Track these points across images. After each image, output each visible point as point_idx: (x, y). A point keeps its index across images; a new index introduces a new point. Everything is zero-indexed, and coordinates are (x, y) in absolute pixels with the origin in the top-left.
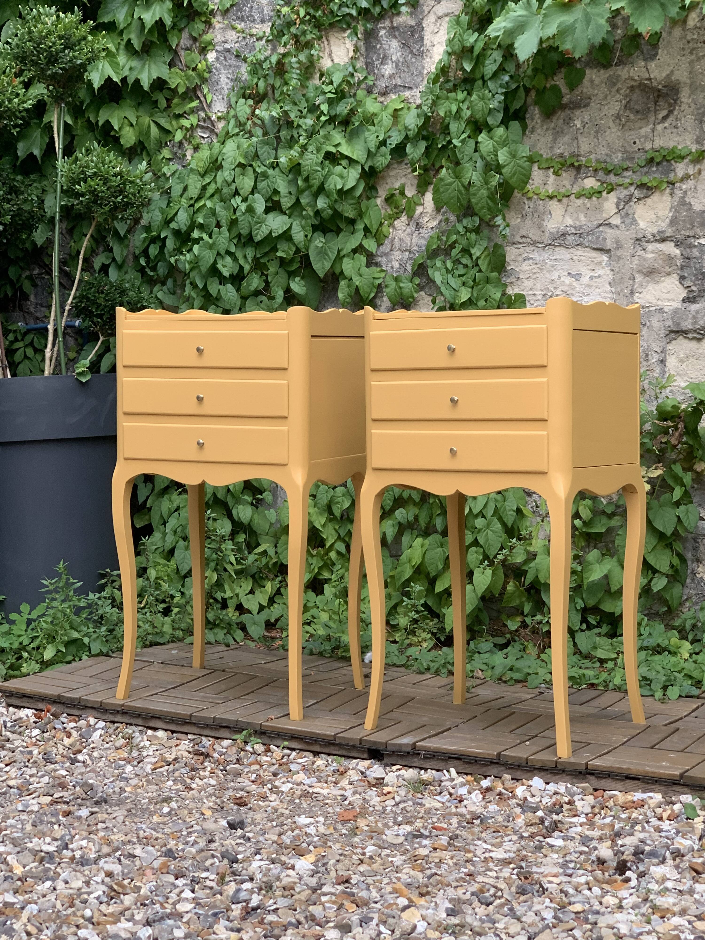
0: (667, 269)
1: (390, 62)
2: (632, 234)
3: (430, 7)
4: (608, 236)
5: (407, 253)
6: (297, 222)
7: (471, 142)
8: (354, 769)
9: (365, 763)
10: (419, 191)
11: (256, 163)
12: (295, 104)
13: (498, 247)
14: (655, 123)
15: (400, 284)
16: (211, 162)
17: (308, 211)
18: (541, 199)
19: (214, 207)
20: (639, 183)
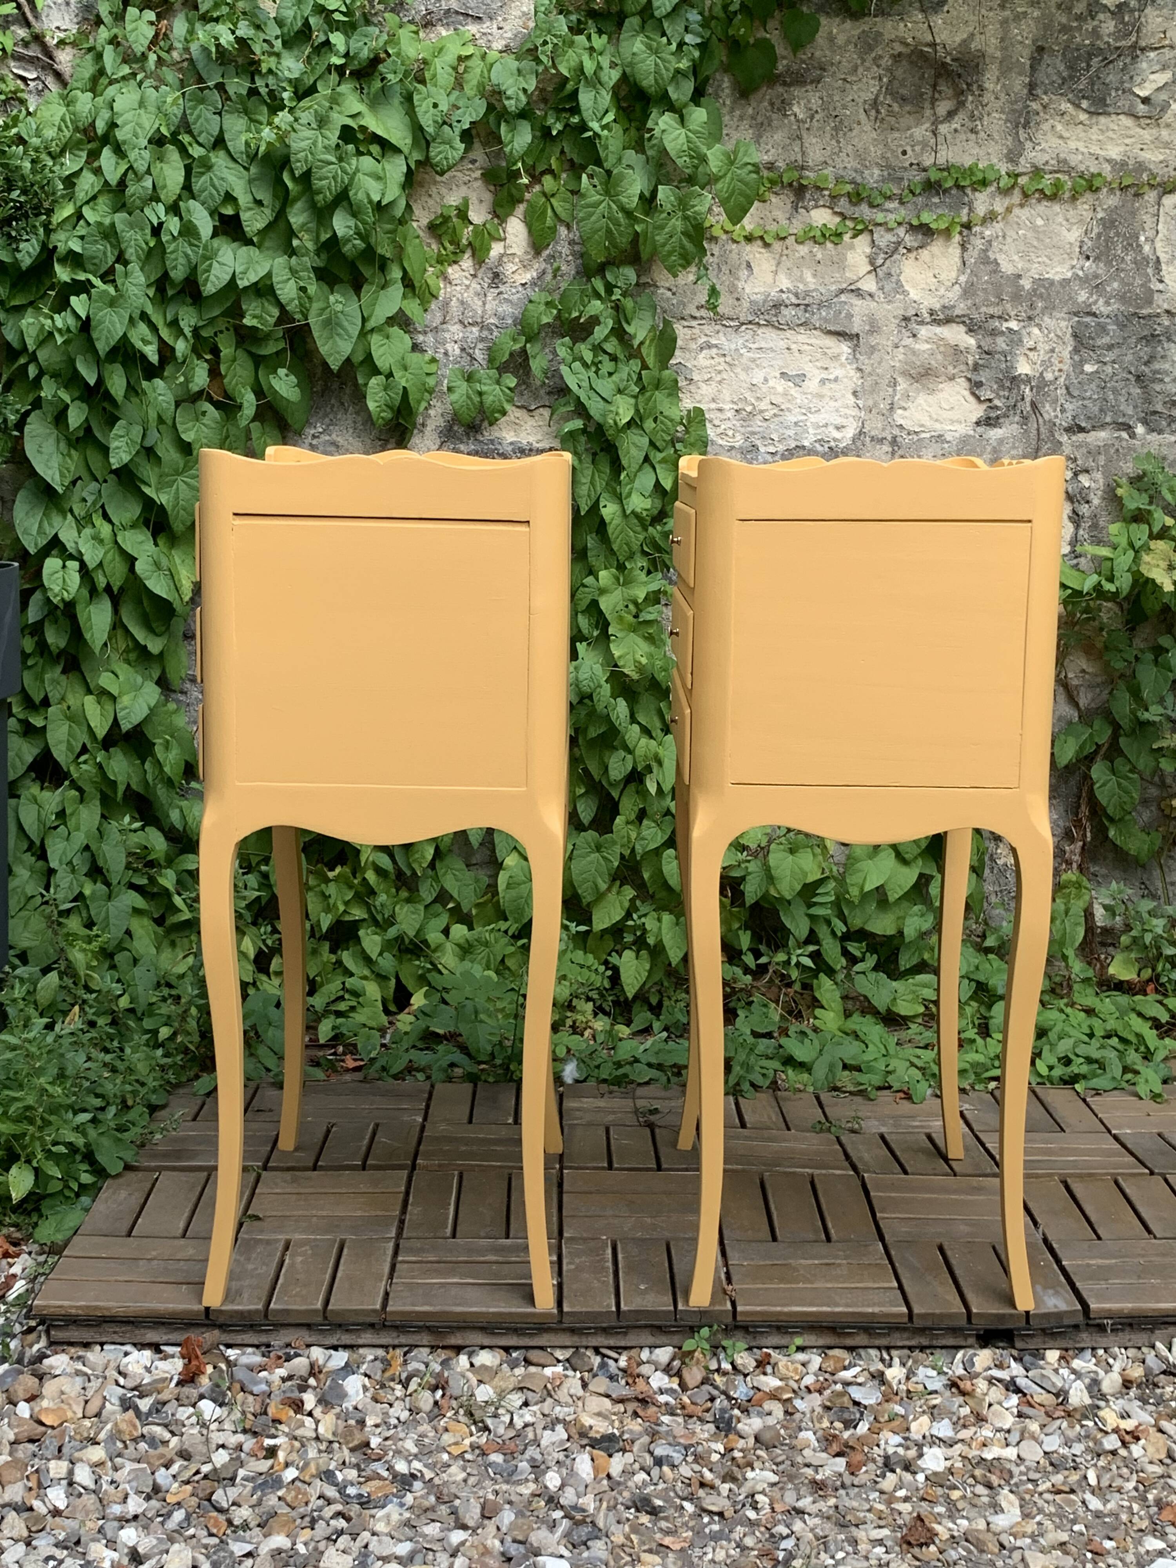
0: (951, 370)
2: (896, 309)
4: (856, 311)
5: (475, 330)
6: (281, 261)
7: (617, 129)
8: (977, 1375)
9: (984, 1357)
10: (495, 215)
11: (186, 139)
12: (258, 27)
13: (667, 323)
14: (936, 122)
15: (478, 387)
16: (77, 129)
17: (305, 241)
18: (735, 241)
19: (107, 221)
20: (915, 222)
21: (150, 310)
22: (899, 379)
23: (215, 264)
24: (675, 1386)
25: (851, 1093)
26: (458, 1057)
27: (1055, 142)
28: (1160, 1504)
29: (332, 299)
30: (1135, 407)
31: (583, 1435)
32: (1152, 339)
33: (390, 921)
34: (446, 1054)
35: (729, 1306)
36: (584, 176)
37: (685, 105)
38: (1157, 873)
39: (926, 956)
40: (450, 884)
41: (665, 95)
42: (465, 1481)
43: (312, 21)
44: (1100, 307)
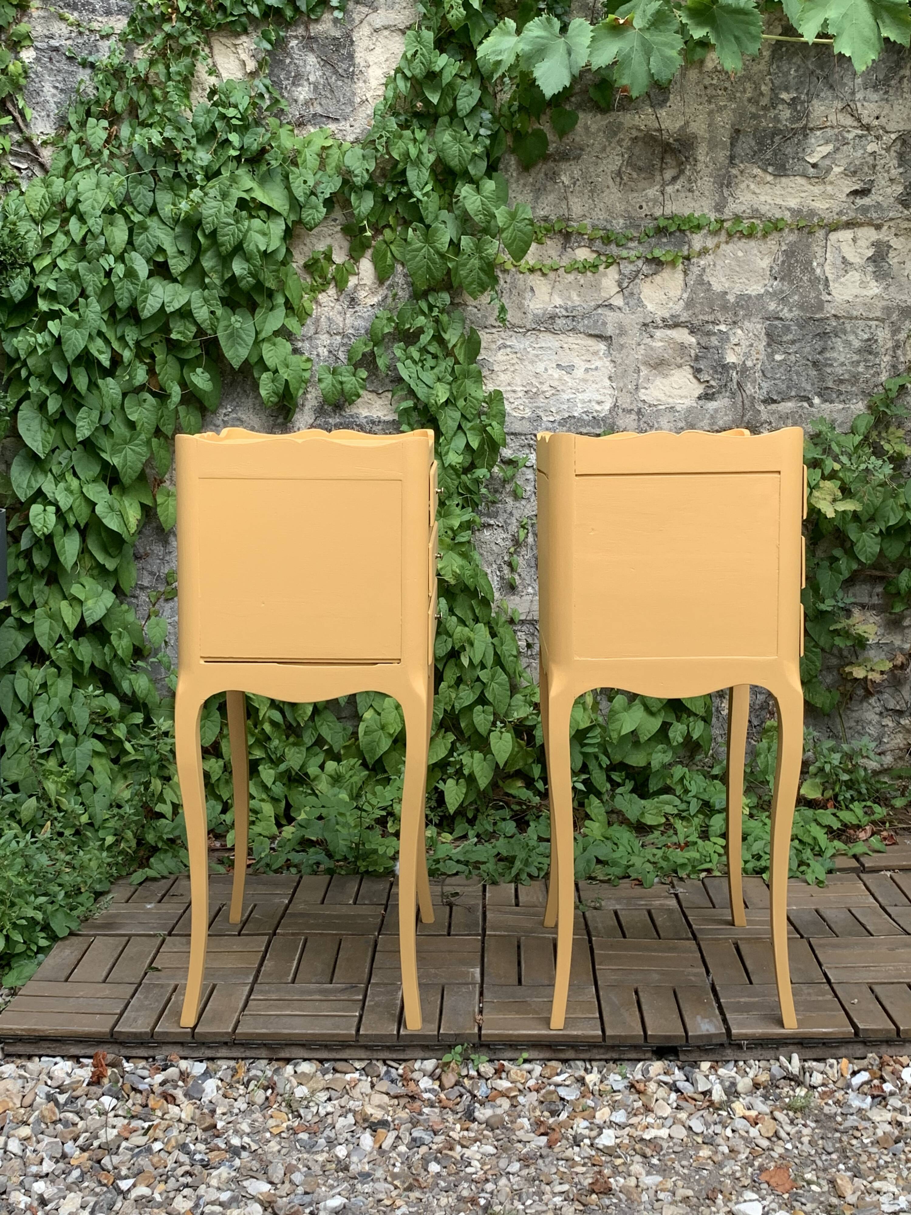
0: (679, 361)
1: (305, 83)
2: (638, 318)
3: (363, 16)
4: (609, 320)
5: (338, 338)
6: (197, 293)
7: (435, 196)
8: (650, 1079)
9: (657, 1067)
10: (352, 257)
11: (128, 209)
12: (179, 130)
13: (473, 331)
14: (664, 185)
15: (340, 378)
16: (53, 204)
17: (213, 279)
18: (521, 273)
19: (74, 268)
20: (649, 257)
21: (104, 329)
22: (642, 368)
23: (150, 297)
24: (436, 1087)
25: (601, 881)
26: (322, 857)
27: (749, 196)
28: (762, 1169)
29: (233, 319)
30: (813, 384)
31: (365, 1120)
32: (823, 335)
33: (281, 760)
34: (314, 855)
35: (476, 1030)
36: (410, 230)
37: (481, 178)
38: (838, 720)
39: (668, 782)
40: (325, 732)
41: (466, 172)
42: (279, 1151)
43: (217, 125)
44: (785, 313)
